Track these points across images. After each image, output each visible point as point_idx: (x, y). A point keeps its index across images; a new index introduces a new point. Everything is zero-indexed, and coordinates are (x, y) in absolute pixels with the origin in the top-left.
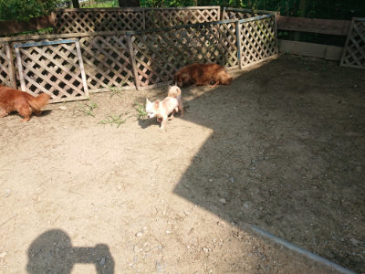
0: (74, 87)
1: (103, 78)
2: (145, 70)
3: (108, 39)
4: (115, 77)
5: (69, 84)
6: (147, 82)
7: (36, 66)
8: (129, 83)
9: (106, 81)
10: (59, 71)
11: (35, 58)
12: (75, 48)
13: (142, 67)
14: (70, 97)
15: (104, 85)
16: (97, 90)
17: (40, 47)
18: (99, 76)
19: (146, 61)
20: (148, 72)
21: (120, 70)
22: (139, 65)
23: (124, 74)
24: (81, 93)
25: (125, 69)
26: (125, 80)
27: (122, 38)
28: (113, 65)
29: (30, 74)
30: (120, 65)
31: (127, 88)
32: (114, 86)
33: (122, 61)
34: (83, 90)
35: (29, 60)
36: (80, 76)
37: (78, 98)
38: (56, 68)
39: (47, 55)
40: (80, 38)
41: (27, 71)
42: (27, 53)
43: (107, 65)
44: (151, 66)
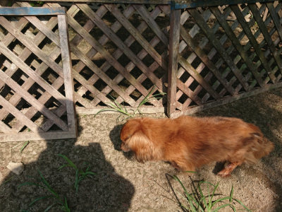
1: (107, 90)
2: (189, 81)
3: (129, 12)
4: (130, 90)
6: (188, 101)
8: (153, 101)
9: (112, 96)
12: (56, 28)
13: (185, 77)
15: (107, 101)
18: (100, 85)
19: (195, 65)
20: (192, 87)
21: (142, 78)
22: (182, 72)
23: (147, 84)
24: (61, 124)
25: (152, 77)
26: (147, 95)
28: (130, 67)
30: (143, 68)
31: (149, 110)
32: (125, 104)
33: (148, 61)
43: (118, 66)
44: (202, 74)
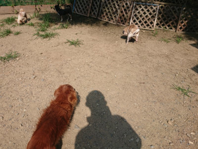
0: (150, 24)
2: (183, 24)
3: (172, 7)
4: (168, 24)
5: (149, 23)
6: (182, 30)
7: (139, 13)
8: (173, 28)
9: (163, 25)
10: (147, 16)
11: (140, 9)
12: (157, 8)
13: (182, 23)
14: (147, 28)
15: (161, 26)
16: (158, 28)
17: (143, 5)
18: (161, 22)
19: (185, 20)
20: (184, 26)
22: (181, 21)
23: (172, 23)
24: (152, 27)
25: (174, 22)
26: (172, 26)
27: (178, 8)
28: (169, 19)
29: (136, 15)
30: (172, 19)
31: (172, 30)
32: (166, 28)
33: (174, 18)
34: (153, 26)
35: (137, 9)
36: (154, 20)
37: (150, 29)
38: (146, 15)
39: (144, 9)
40: (160, 4)
41: (135, 14)
42: (138, 7)
43: (166, 18)
44: (187, 23)
